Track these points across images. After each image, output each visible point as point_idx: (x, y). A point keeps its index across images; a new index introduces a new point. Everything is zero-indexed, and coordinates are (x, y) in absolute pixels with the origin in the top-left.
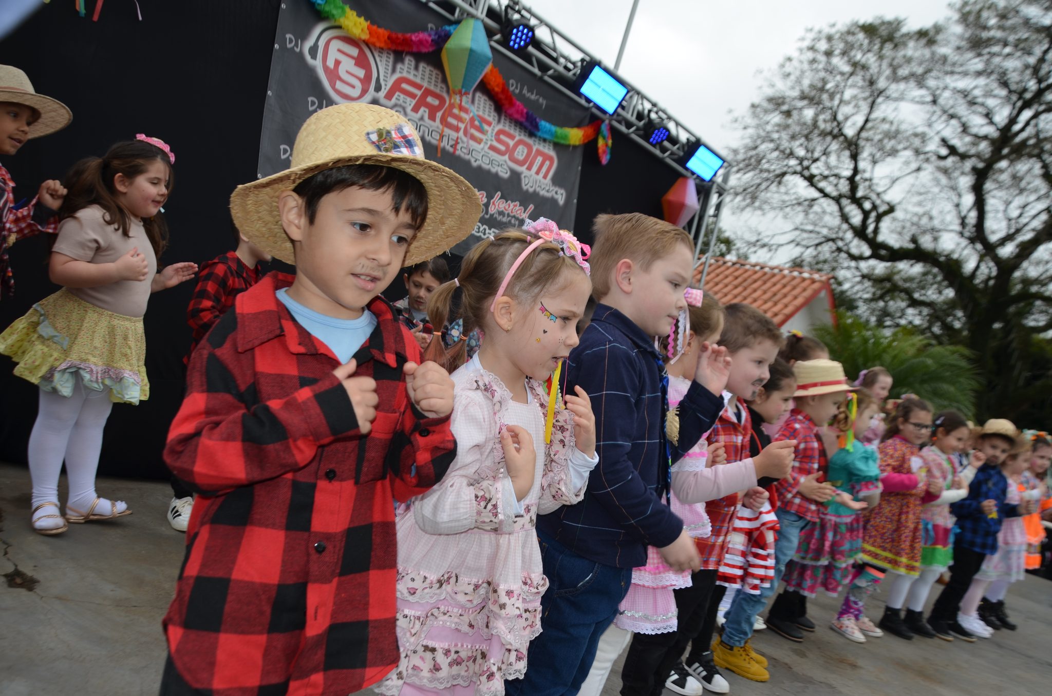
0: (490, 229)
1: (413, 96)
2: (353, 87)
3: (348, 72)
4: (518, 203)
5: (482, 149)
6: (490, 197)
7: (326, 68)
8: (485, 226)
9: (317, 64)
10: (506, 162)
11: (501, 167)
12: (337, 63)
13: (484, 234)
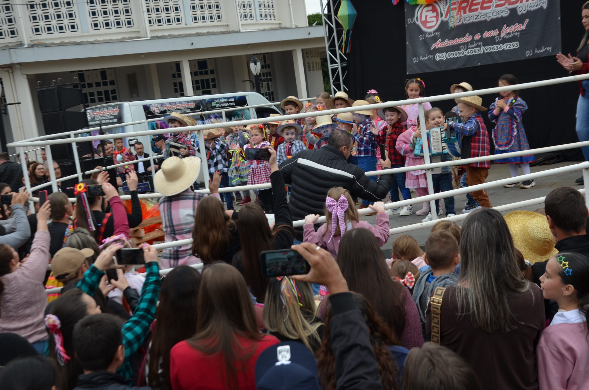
0: (503, 45)
1: (455, 9)
2: (433, 22)
3: (430, 17)
4: (517, 24)
5: (492, 10)
6: (500, 30)
7: (422, 22)
8: (500, 45)
9: (419, 23)
10: (506, 7)
11: (504, 12)
12: (426, 16)
13: (501, 48)
